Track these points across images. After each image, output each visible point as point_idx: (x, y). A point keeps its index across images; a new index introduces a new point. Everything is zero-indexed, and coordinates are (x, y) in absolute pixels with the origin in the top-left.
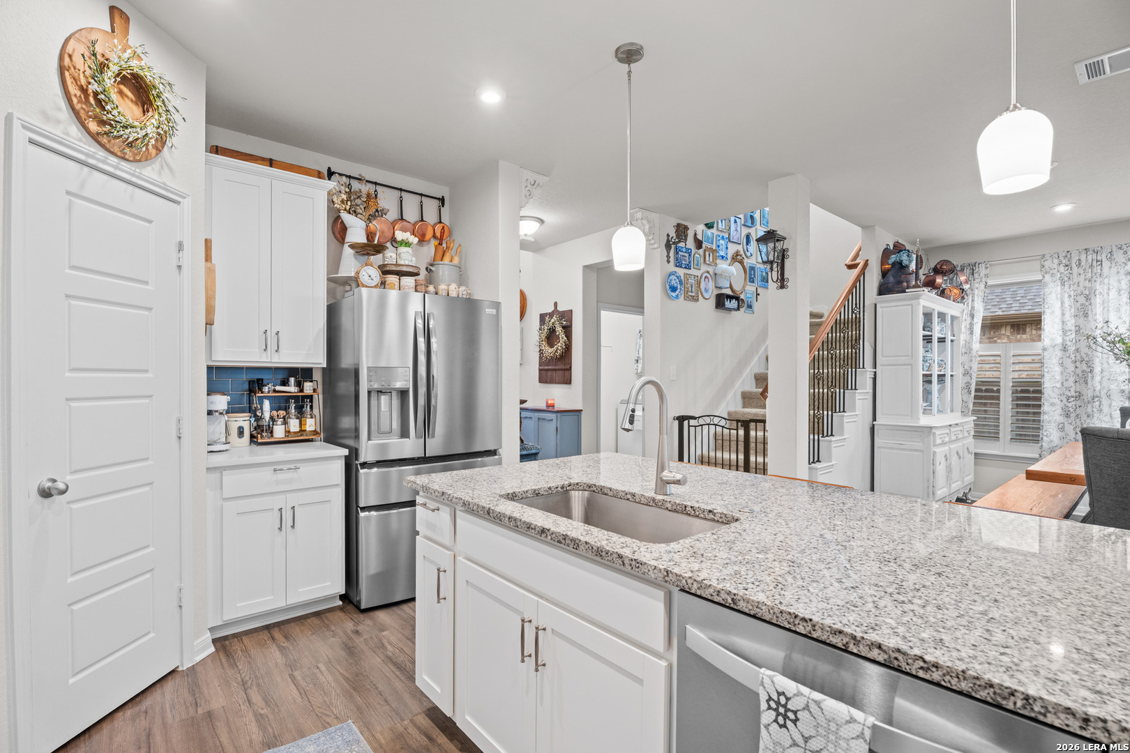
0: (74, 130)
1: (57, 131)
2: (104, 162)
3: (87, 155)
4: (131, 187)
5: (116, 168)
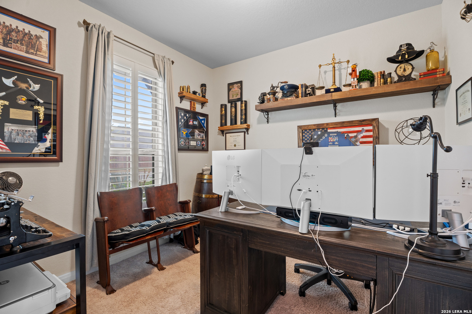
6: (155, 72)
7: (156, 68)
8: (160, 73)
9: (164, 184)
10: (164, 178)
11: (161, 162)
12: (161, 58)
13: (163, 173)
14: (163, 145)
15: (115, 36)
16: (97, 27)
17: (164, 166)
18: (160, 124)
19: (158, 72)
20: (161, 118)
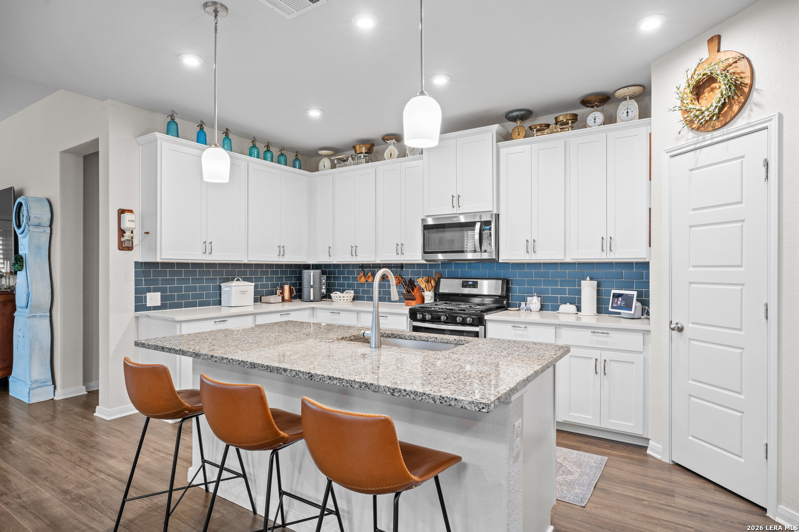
0: (691, 134)
1: (682, 142)
2: (705, 141)
3: (695, 144)
4: (726, 143)
5: (712, 139)
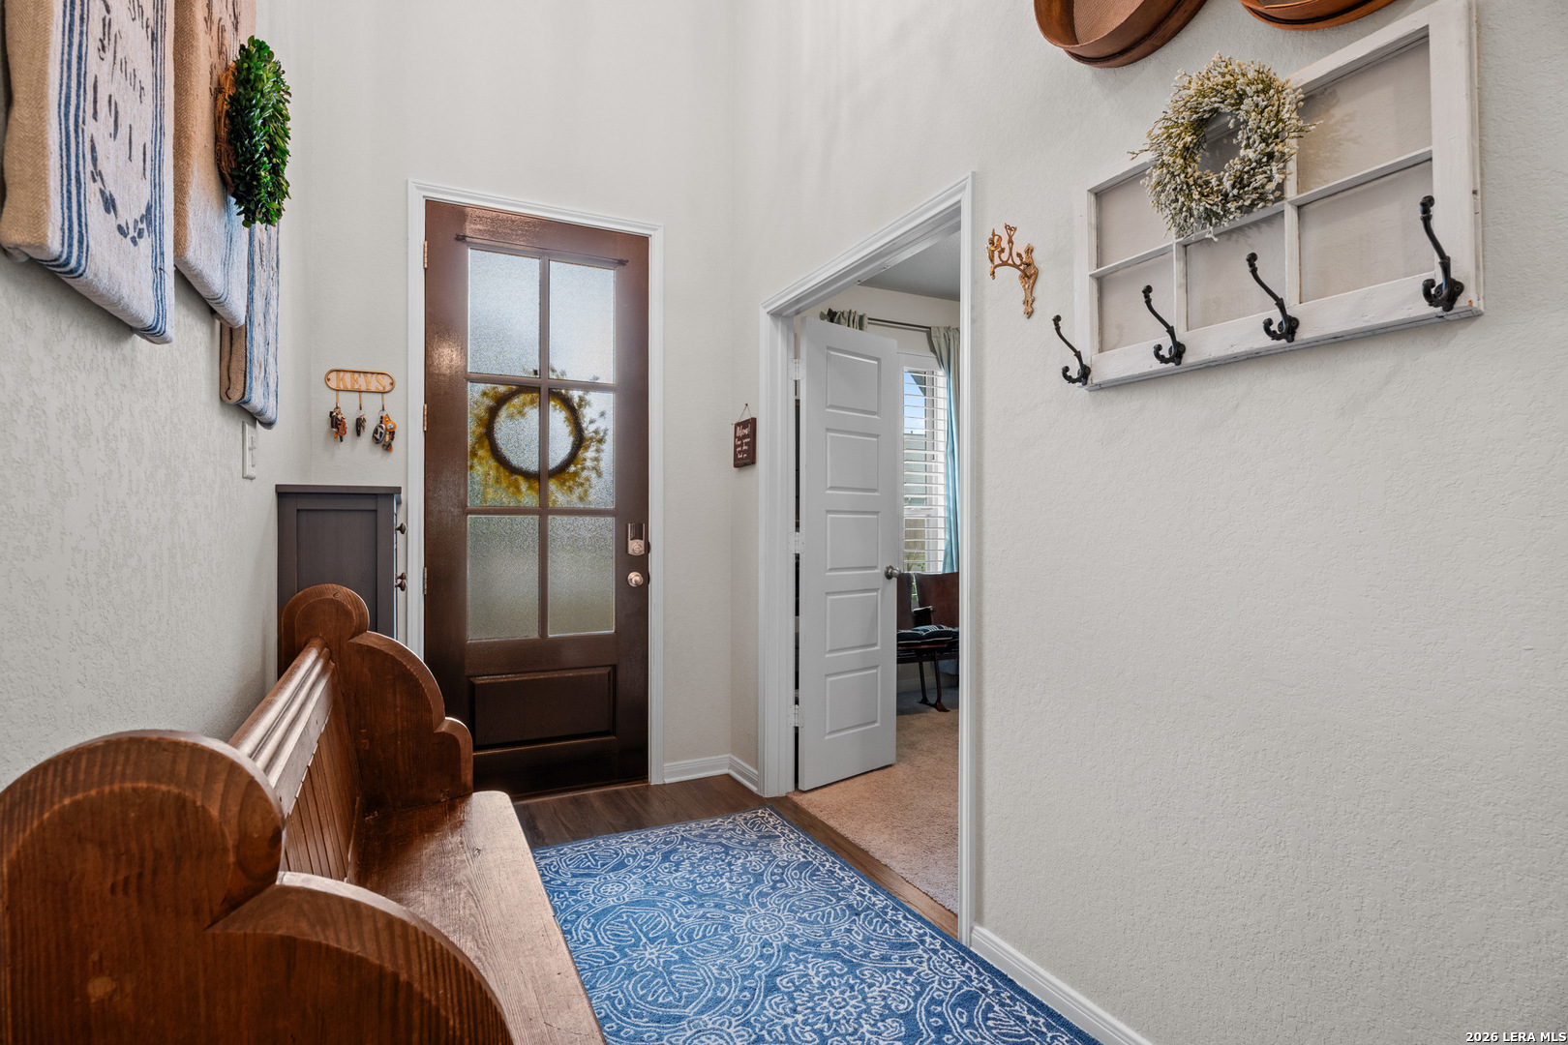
6: (932, 359)
7: (933, 350)
8: (940, 361)
9: (947, 571)
10: (948, 560)
11: (943, 530)
12: (942, 331)
13: (946, 551)
14: (947, 497)
15: (869, 319)
16: (846, 315)
17: (948, 537)
18: (941, 457)
19: (937, 358)
20: (942, 446)
